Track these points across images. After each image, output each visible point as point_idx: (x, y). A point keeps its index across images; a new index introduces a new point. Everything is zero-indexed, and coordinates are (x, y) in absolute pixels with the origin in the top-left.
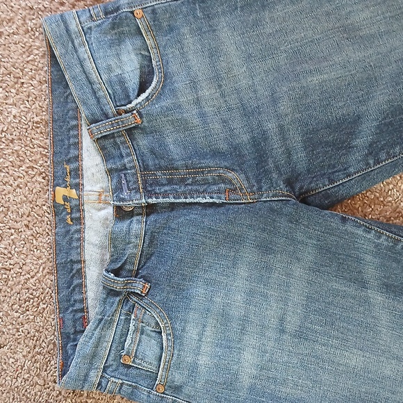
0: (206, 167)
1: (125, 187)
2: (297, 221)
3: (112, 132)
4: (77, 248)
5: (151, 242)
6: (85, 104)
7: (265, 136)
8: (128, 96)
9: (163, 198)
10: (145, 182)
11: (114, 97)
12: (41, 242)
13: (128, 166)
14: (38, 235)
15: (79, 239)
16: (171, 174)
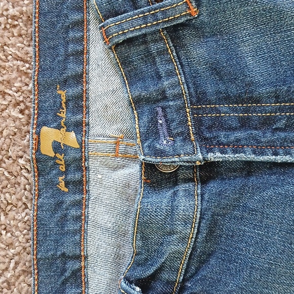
1: (163, 130)
3: (144, 31)
5: (211, 232)
9: (235, 152)
10: (198, 122)
12: (14, 219)
13: (169, 92)
14: (9, 207)
15: (78, 219)
16: (246, 110)
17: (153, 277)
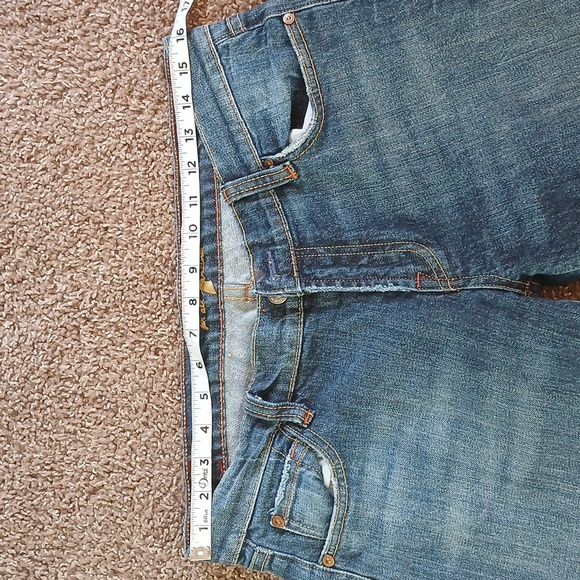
0: (388, 240)
1: (272, 270)
2: (520, 316)
3: (256, 192)
5: (312, 351)
6: (218, 152)
7: (478, 198)
8: (276, 142)
9: (327, 285)
10: (300, 262)
11: (260, 142)
13: (276, 239)
15: (217, 351)
16: (337, 251)
17: (272, 388)
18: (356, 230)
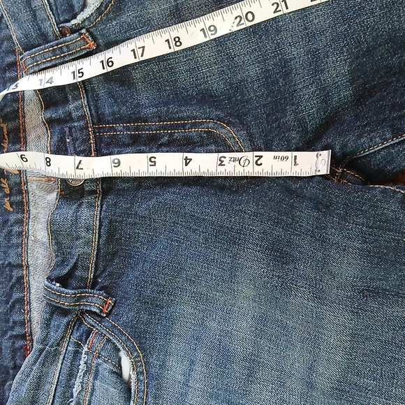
0: (189, 118)
1: (70, 148)
2: (327, 207)
4: (17, 246)
5: (111, 236)
6: (16, 19)
8: (71, 7)
10: (99, 140)
11: (57, 9)
13: (74, 114)
15: (20, 234)
16: (137, 129)
18: (156, 106)
